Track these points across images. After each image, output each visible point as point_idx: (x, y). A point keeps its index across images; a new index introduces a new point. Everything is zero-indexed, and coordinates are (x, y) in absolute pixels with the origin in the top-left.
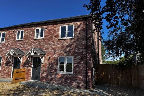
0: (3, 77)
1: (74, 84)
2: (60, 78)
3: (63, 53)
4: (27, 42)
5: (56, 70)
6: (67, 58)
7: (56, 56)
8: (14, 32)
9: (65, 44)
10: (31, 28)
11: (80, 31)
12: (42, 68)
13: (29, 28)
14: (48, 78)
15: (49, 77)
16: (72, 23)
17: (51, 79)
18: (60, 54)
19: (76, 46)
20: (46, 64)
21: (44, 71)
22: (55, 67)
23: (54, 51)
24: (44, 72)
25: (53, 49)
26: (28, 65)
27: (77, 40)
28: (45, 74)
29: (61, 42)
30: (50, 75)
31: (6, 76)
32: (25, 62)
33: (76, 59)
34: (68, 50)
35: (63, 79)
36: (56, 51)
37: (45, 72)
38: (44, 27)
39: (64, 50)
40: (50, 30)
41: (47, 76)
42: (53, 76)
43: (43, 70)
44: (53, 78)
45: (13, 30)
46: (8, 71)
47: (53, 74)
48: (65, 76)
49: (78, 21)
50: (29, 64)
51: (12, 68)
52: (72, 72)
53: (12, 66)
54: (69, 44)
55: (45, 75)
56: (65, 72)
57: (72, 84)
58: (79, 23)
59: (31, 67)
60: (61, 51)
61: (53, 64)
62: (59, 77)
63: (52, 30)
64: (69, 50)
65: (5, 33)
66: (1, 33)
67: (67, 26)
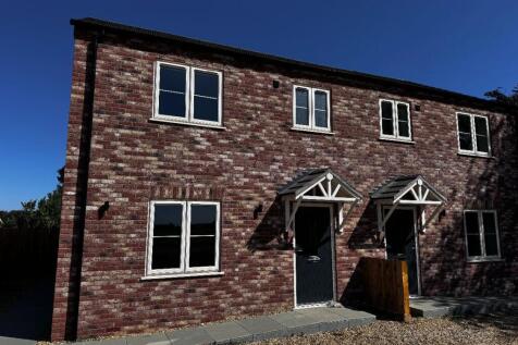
0: (245, 312)
1: (508, 285)
2: (475, 275)
3: (474, 198)
4: (350, 147)
5: (462, 252)
6: (484, 214)
7: (458, 207)
9: (477, 171)
10: (360, 91)
11: (502, 139)
12: (424, 250)
13: (351, 90)
14: (445, 280)
15: (449, 278)
16: (485, 113)
17: (455, 283)
18: (468, 201)
19: (501, 181)
20: (433, 234)
21: (429, 258)
22: (459, 241)
23: (451, 191)
24: (429, 262)
25: (446, 182)
26: (370, 241)
27: (501, 163)
28: (434, 270)
29: (464, 163)
30: (450, 270)
31: (265, 302)
32: (356, 230)
33: (504, 219)
34: (483, 190)
35: (484, 278)
36: (455, 191)
37: (434, 260)
39: (474, 189)
40: (429, 116)
41: (442, 273)
42: (459, 271)
43: (428, 254)
44: (459, 279)
45: (275, 77)
46: (273, 272)
47: (458, 267)
48: (487, 268)
49: (499, 112)
51: (291, 257)
52: (500, 256)
54: (484, 173)
55: (436, 271)
56: (483, 258)
57: (504, 288)
58: (499, 117)
60: (467, 192)
61: (452, 234)
62: (473, 272)
63: (436, 117)
64: (487, 191)
65: (220, 74)
66: (188, 68)
67: (472, 118)
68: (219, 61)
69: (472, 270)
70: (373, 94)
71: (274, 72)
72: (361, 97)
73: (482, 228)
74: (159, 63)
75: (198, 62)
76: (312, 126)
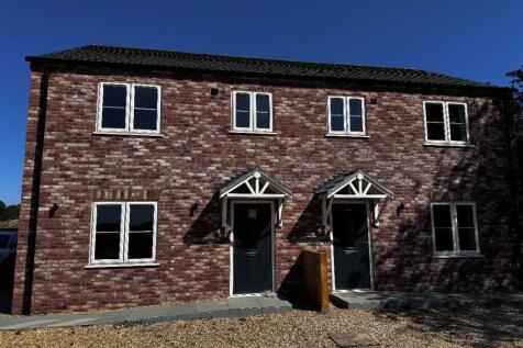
0: (179, 299)
1: (487, 283)
2: (444, 270)
3: (445, 190)
4: (293, 146)
5: (427, 248)
6: (458, 207)
7: (422, 200)
8: (214, 92)
9: (450, 161)
11: (485, 125)
12: (377, 243)
14: (404, 275)
15: (408, 273)
16: (462, 98)
17: (416, 278)
18: (435, 194)
19: (481, 171)
20: (389, 227)
21: (384, 253)
22: (423, 236)
23: (414, 184)
24: (384, 257)
25: (407, 175)
26: (313, 235)
27: (483, 151)
28: (389, 264)
29: (432, 154)
30: (410, 265)
31: (200, 290)
32: (297, 224)
33: (485, 211)
34: (457, 181)
35: (456, 274)
36: (418, 184)
37: (389, 255)
38: (363, 93)
39: (446, 181)
40: (388, 108)
41: (399, 268)
42: (422, 266)
43: (382, 248)
44: (422, 274)
45: (214, 85)
46: (209, 264)
47: (419, 262)
48: (460, 264)
49: (481, 96)
50: (316, 232)
51: (228, 250)
52: (478, 251)
53: (226, 240)
54: (460, 164)
55: (391, 266)
56: (456, 253)
57: (483, 285)
58: (480, 102)
59: (328, 240)
60: (436, 185)
61: (415, 227)
62: (441, 267)
63: (396, 109)
64: (463, 182)
65: (159, 88)
66: (128, 85)
67: (445, 105)
68: (158, 76)
69: (440, 266)
70: (321, 92)
71: (211, 81)
72: (306, 96)
73: (455, 221)
74: (102, 83)
75: (138, 79)
76: (253, 128)
